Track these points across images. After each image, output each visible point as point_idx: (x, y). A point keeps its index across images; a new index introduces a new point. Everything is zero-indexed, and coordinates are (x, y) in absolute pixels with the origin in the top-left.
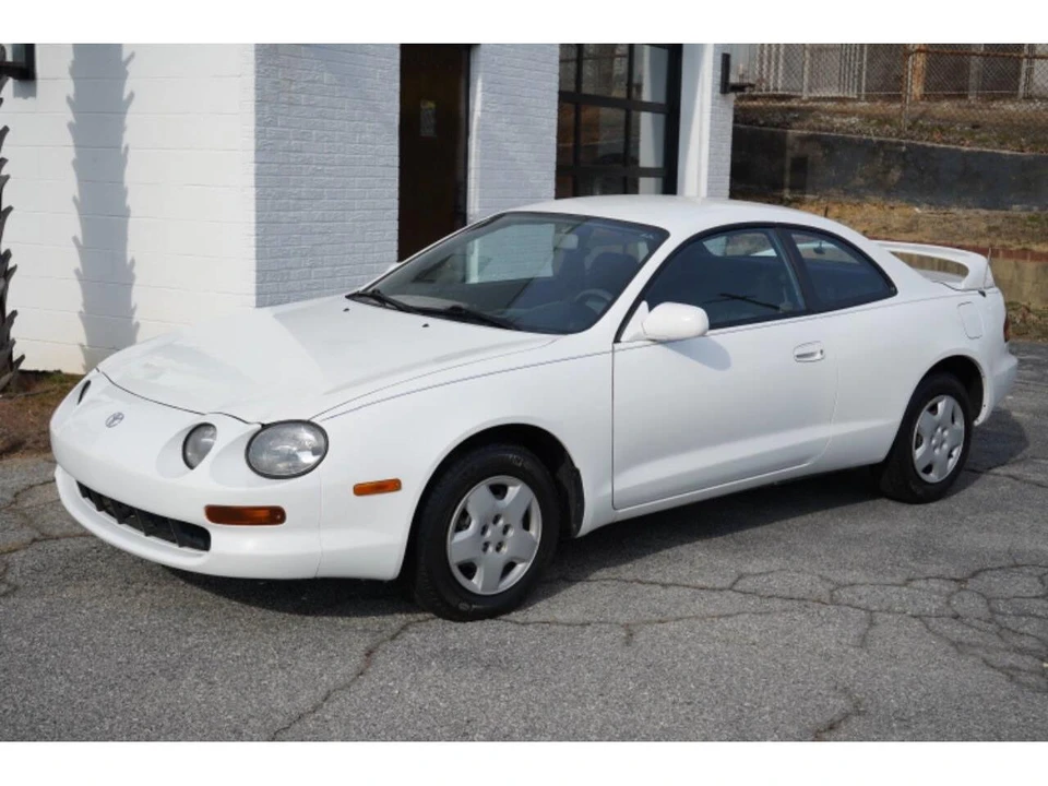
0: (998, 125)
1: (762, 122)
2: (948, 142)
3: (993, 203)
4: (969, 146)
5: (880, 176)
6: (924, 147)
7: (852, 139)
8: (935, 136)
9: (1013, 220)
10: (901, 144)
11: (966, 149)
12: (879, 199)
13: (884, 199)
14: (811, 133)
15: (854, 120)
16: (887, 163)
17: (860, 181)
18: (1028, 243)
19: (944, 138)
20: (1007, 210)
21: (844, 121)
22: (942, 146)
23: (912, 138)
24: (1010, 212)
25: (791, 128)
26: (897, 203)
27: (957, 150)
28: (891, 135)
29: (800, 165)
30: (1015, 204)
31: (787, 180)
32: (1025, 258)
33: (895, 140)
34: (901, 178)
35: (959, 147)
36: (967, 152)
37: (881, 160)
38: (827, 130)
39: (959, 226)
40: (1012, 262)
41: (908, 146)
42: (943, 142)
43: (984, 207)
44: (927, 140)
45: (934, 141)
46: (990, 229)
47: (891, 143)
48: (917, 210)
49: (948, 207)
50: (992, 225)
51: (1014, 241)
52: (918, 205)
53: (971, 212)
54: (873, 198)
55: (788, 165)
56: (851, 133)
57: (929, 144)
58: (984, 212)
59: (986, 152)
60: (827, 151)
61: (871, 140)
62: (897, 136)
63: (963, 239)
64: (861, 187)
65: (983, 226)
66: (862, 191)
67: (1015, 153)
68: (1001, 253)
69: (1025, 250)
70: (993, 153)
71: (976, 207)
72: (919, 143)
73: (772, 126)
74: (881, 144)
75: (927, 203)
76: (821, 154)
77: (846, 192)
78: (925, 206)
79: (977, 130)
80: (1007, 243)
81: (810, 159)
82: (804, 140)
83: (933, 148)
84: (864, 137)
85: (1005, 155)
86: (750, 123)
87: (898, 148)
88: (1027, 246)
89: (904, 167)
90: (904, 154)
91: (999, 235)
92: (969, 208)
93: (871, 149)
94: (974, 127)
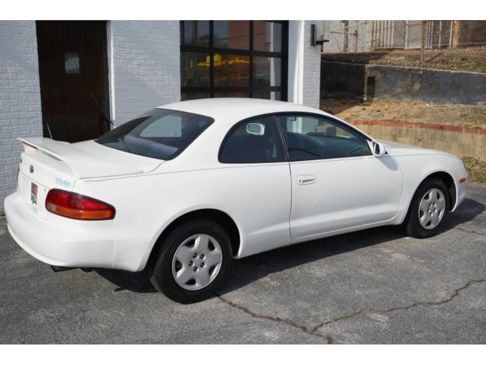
0: (475, 58)
1: (353, 61)
2: (445, 68)
3: (468, 101)
4: (455, 70)
5: (409, 87)
6: (432, 71)
7: (396, 68)
8: (438, 65)
9: (475, 111)
10: (420, 70)
11: (453, 72)
12: (409, 99)
13: (411, 100)
14: (376, 65)
15: (402, 58)
16: (413, 80)
17: (399, 90)
18: (481, 123)
19: (443, 66)
20: (475, 104)
21: (397, 59)
22: (441, 70)
23: (426, 67)
24: (477, 106)
25: (368, 64)
26: (418, 101)
27: (448, 72)
28: (416, 66)
29: (372, 81)
30: (480, 101)
31: (365, 90)
32: (477, 133)
33: (416, 68)
34: (420, 88)
35: (450, 71)
36: (454, 73)
37: (409, 79)
38: (384, 64)
39: (445, 114)
40: (470, 135)
41: (423, 71)
42: (442, 68)
43: (463, 103)
44: (434, 67)
45: (437, 68)
46: (461, 116)
47: (414, 70)
48: (427, 105)
49: (444, 103)
50: (464, 113)
51: (473, 123)
52: (428, 103)
53: (456, 106)
54: (406, 99)
55: (366, 82)
56: (396, 65)
57: (434, 70)
58: (462, 106)
59: (464, 73)
60: (383, 75)
61: (405, 69)
62: (419, 66)
63: (445, 122)
64: (400, 93)
65: (459, 114)
66: (400, 95)
67: (479, 73)
68: (464, 129)
69: (477, 128)
70: (468, 73)
71: (458, 103)
72: (429, 69)
73: (358, 63)
74: (410, 70)
75: (433, 101)
76: (380, 76)
77: (393, 96)
78: (432, 103)
79: (464, 62)
80: (469, 124)
81: (376, 77)
82: (372, 69)
83: (436, 72)
84: (402, 67)
85: (474, 74)
86: (348, 62)
87: (418, 72)
88: (480, 126)
89: (421, 83)
90: (421, 75)
91: (466, 119)
92: (455, 104)
93: (404, 73)
94: (463, 59)
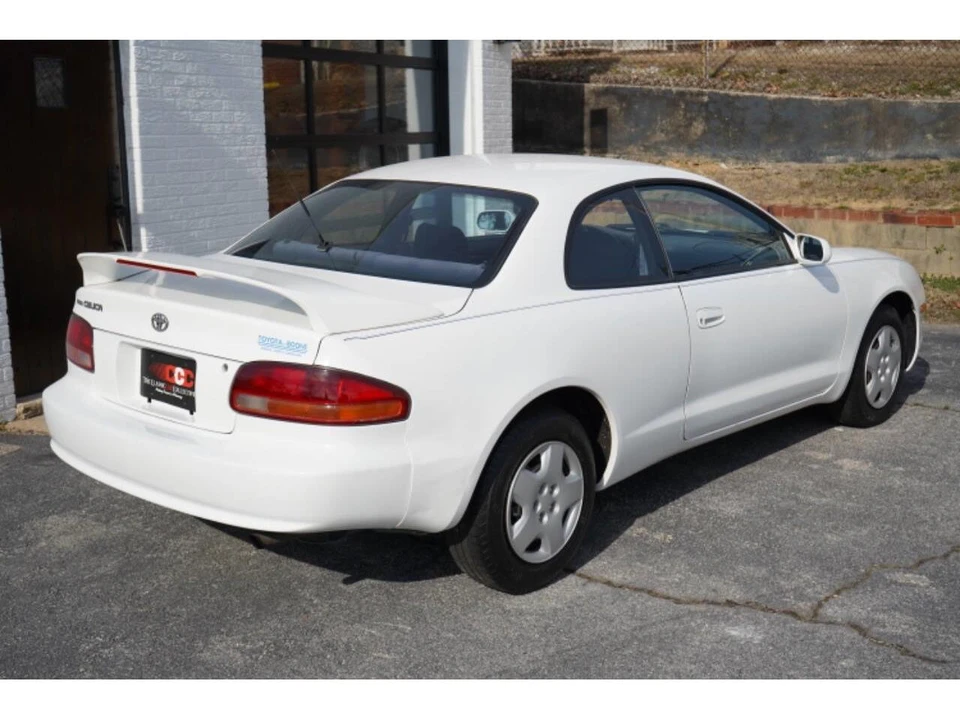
0: (806, 69)
1: (554, 76)
2: (753, 90)
3: (806, 156)
4: (776, 93)
5: (682, 130)
6: (727, 96)
7: (651, 90)
8: (739, 83)
9: (827, 174)
10: (702, 94)
11: (772, 96)
12: (683, 155)
13: (687, 156)
14: (607, 85)
15: (653, 70)
16: (688, 115)
17: (660, 137)
18: (845, 199)
19: (749, 85)
20: (821, 162)
21: (643, 71)
22: (747, 94)
23: (715, 87)
24: (824, 164)
25: (588, 82)
26: (702, 159)
27: (762, 98)
28: (691, 85)
29: (600, 118)
30: (829, 155)
31: (587, 137)
32: (843, 217)
33: (695, 89)
34: (704, 132)
35: (765, 95)
36: (775, 100)
37: (681, 112)
38: (623, 82)
39: (768, 183)
40: (829, 222)
41: (710, 95)
42: (748, 89)
43: (795, 160)
44: (731, 88)
45: (738, 89)
46: (804, 185)
47: (691, 94)
48: (723, 165)
49: (756, 161)
50: (805, 180)
51: (830, 198)
52: (724, 161)
53: (782, 166)
54: (675, 154)
55: (587, 120)
56: (649, 84)
57: (732, 93)
58: (795, 165)
59: (795, 100)
60: (624, 105)
61: (670, 91)
62: (698, 84)
63: (773, 198)
64: (662, 143)
65: (796, 181)
66: (663, 148)
67: (826, 98)
68: (816, 213)
69: (842, 208)
70: (802, 100)
71: (786, 161)
72: (722, 92)
73: (566, 79)
74: (682, 94)
75: (733, 157)
76: (618, 109)
77: (647, 149)
78: (731, 161)
79: (784, 76)
80: (823, 201)
81: (609, 111)
82: (598, 93)
83: (737, 97)
84: (663, 87)
85: (816, 101)
86: (543, 78)
87: (700, 98)
88: (845, 204)
89: (707, 120)
90: (706, 105)
91: (813, 192)
92: (778, 161)
93: (672, 101)
94: (782, 71)
